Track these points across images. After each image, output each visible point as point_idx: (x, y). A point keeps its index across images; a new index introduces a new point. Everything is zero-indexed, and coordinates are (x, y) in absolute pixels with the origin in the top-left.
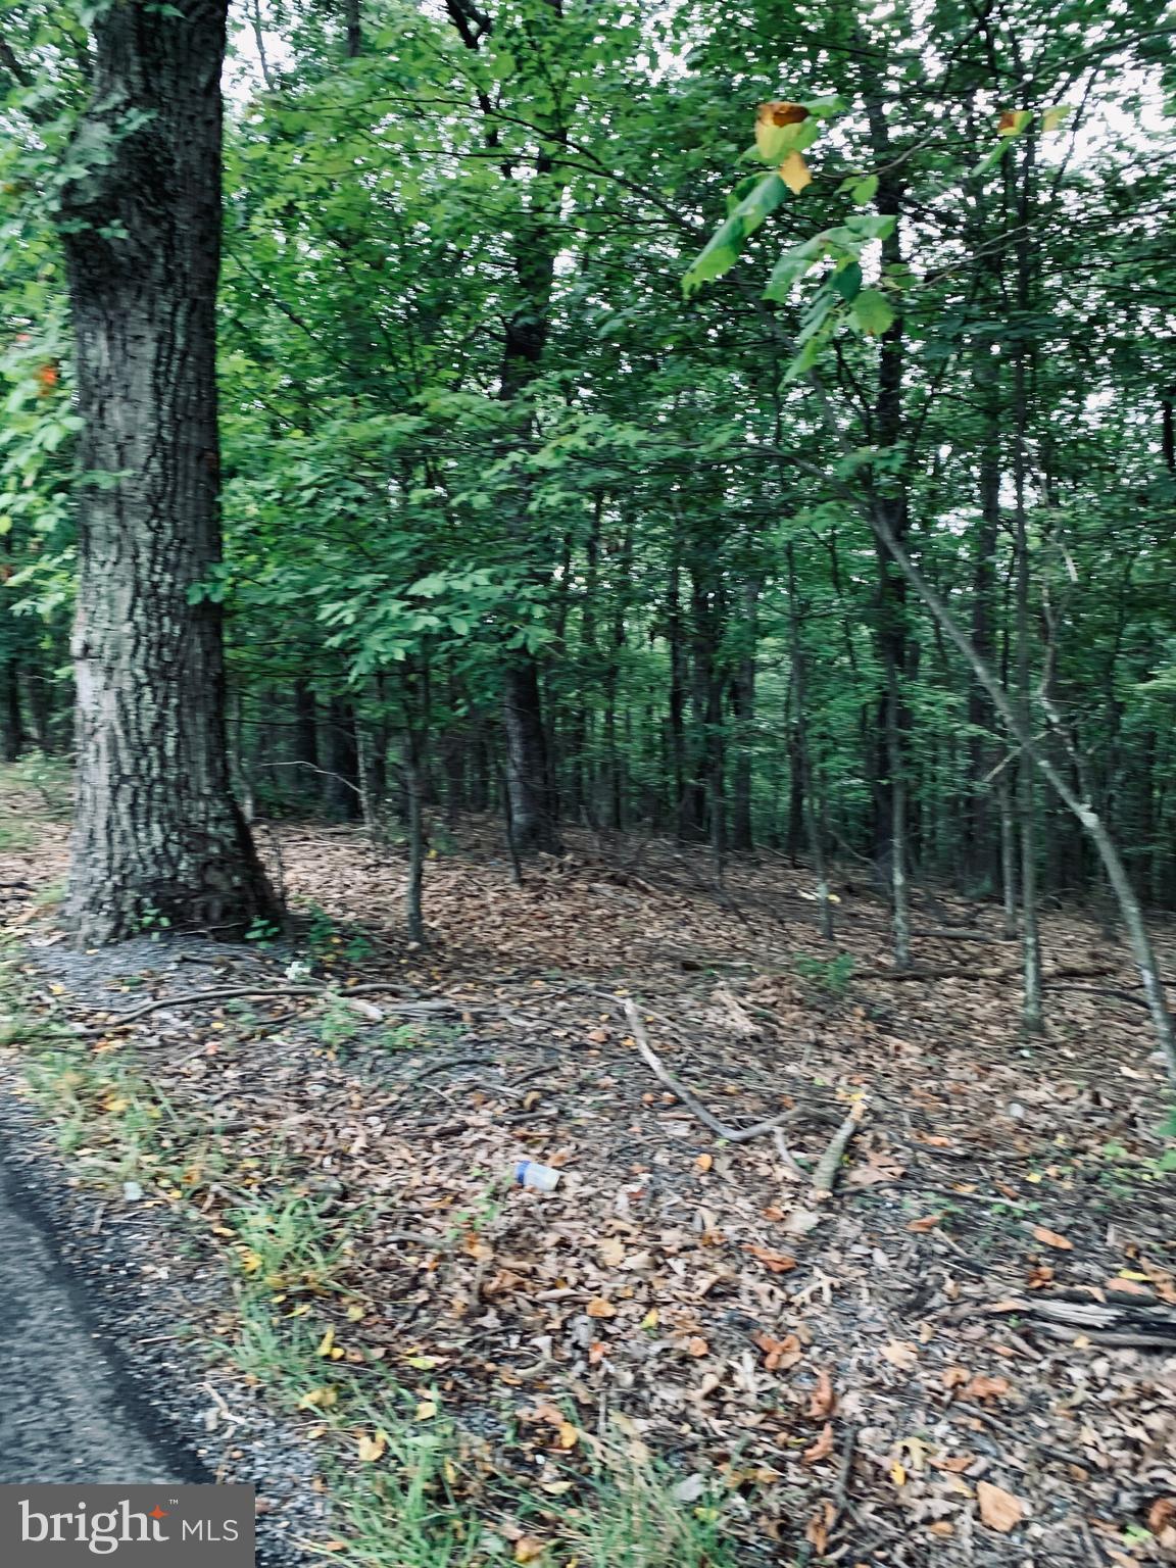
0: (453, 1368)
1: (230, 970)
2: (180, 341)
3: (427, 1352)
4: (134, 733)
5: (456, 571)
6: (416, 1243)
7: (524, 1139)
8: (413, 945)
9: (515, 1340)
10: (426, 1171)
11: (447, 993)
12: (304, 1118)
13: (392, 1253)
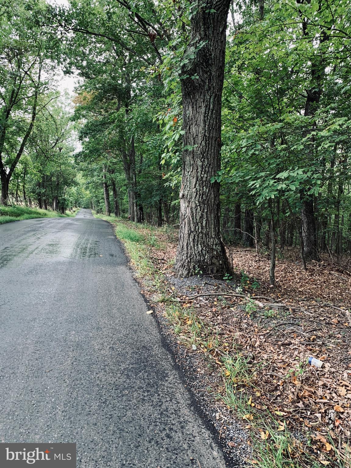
0: (289, 417)
1: (219, 288)
2: (211, 106)
3: (280, 410)
4: (195, 219)
5: (291, 170)
6: (276, 376)
7: (311, 350)
8: (272, 286)
9: (309, 413)
10: (279, 355)
11: (283, 302)
12: (241, 333)
13: (268, 378)
